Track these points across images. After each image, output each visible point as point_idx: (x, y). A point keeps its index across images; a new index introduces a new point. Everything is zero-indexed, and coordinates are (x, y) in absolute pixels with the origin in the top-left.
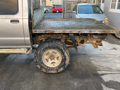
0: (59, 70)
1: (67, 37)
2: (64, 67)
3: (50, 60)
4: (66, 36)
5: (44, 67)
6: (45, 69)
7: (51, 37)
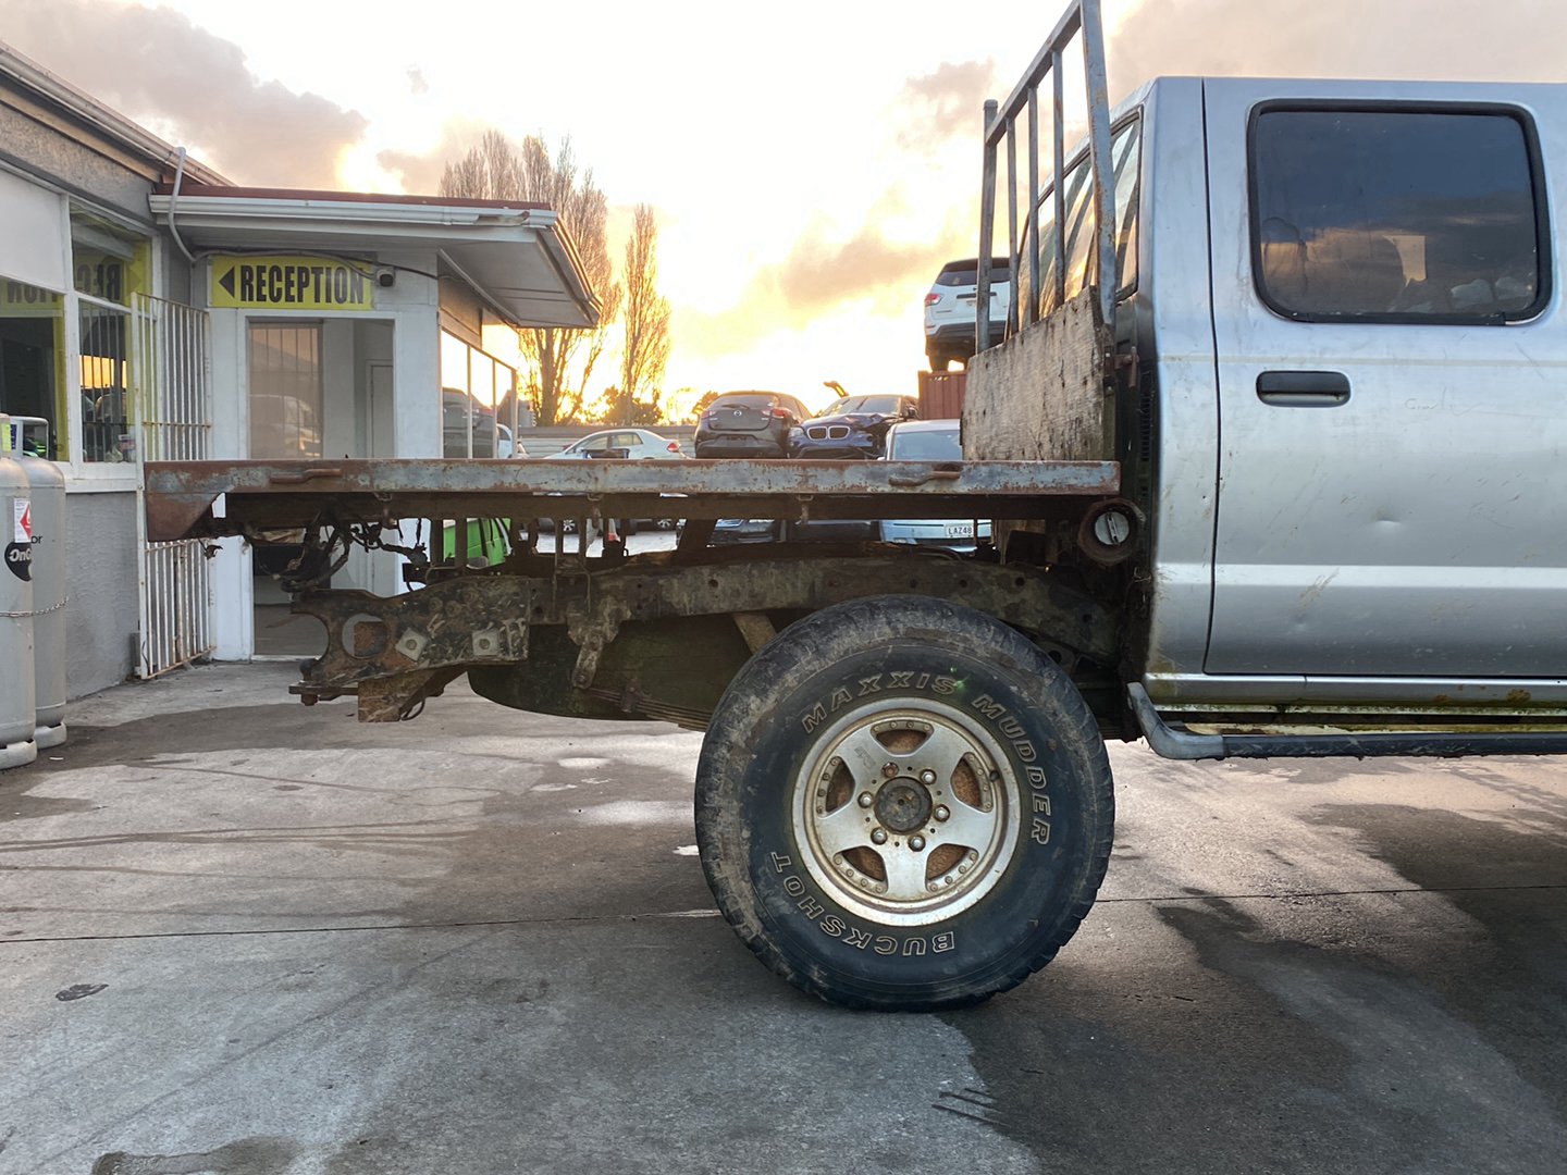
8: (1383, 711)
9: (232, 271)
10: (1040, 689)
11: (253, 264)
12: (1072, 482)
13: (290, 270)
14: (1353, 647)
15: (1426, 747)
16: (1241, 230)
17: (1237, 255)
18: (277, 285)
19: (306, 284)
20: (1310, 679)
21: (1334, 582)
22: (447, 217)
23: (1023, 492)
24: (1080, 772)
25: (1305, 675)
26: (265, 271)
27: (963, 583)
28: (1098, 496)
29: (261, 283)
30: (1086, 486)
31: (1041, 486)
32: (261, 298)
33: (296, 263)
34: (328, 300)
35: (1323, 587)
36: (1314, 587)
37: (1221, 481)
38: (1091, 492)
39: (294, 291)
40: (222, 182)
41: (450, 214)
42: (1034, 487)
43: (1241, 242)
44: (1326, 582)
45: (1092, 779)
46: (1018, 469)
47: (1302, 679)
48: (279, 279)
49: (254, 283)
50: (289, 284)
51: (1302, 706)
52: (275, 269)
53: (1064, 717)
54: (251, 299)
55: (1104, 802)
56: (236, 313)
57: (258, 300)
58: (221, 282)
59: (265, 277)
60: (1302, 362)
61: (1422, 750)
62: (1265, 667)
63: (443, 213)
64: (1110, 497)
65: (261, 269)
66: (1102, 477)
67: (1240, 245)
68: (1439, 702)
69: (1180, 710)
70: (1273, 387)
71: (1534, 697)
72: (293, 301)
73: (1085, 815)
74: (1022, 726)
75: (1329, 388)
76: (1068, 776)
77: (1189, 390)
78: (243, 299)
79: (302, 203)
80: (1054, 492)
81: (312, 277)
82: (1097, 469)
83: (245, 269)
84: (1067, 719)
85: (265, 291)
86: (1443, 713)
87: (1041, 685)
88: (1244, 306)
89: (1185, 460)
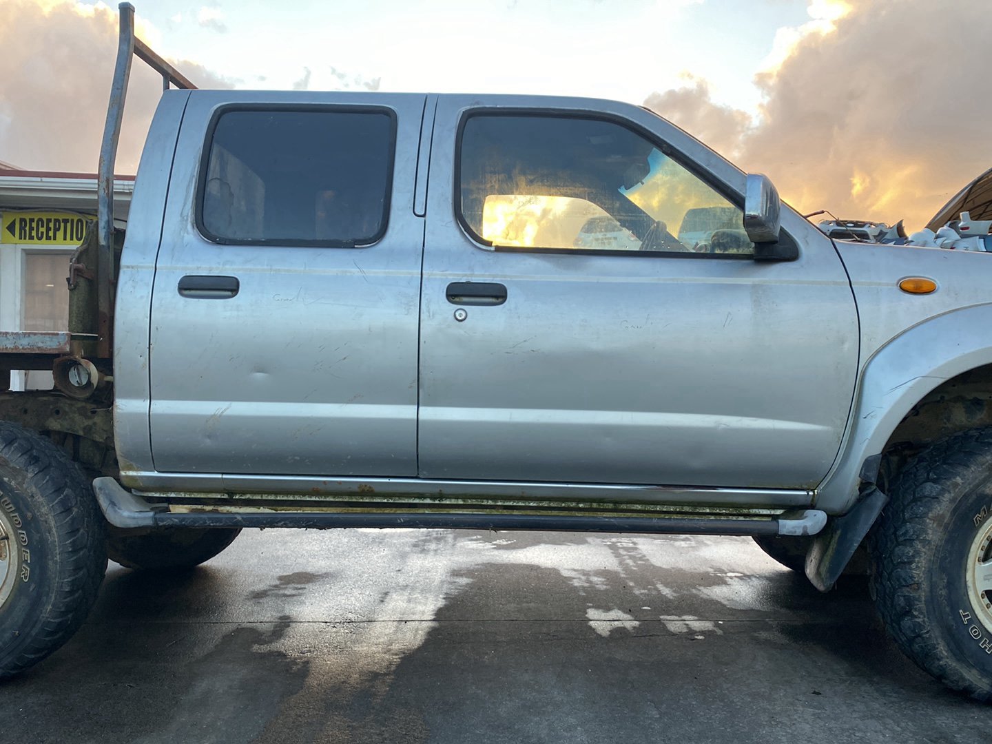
8: (297, 498)
9: (15, 220)
10: (24, 480)
11: (27, 217)
12: (40, 345)
13: (49, 221)
14: (245, 455)
15: (287, 522)
16: (189, 186)
17: (183, 202)
18: (41, 230)
19: (59, 230)
20: (225, 476)
21: (228, 413)
22: (126, 187)
23: (10, 351)
24: (48, 534)
25: (223, 474)
26: (51, 222)
27: (58, 412)
28: (56, 354)
29: (31, 229)
30: (49, 348)
31: (21, 347)
32: (31, 238)
33: (53, 216)
34: (72, 239)
35: (220, 416)
36: (214, 415)
37: (151, 346)
38: (51, 352)
39: (51, 234)
40: (9, 167)
41: (128, 185)
42: (16, 348)
43: (187, 192)
44: (222, 412)
45: (56, 540)
46: (6, 336)
47: (220, 476)
48: (42, 226)
49: (27, 228)
50: (48, 229)
51: (244, 494)
52: (40, 220)
53: (39, 498)
54: (25, 239)
55: (66, 555)
56: (15, 247)
57: (29, 239)
58: (7, 228)
59: (34, 225)
60: (211, 270)
61: (284, 524)
62: (194, 468)
63: (124, 185)
64: (65, 354)
65: (32, 220)
66: (58, 342)
67: (186, 196)
68: (316, 492)
69: (165, 496)
70: (191, 286)
71: (376, 489)
72: (50, 239)
73: (50, 563)
74: (13, 504)
75: (227, 287)
76: (39, 537)
77: (134, 287)
78: (20, 238)
79: (39, 179)
80: (29, 352)
81: (62, 225)
82: (56, 336)
83: (22, 220)
84: (41, 499)
85: (34, 233)
86: (337, 500)
87: (25, 477)
88: (182, 234)
89: (128, 332)
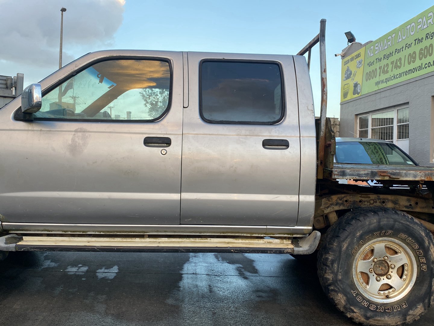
0: (411, 312)
1: (413, 203)
2: (426, 301)
3: (373, 277)
4: (409, 200)
5: (358, 300)
6: (361, 307)
7: (360, 201)
